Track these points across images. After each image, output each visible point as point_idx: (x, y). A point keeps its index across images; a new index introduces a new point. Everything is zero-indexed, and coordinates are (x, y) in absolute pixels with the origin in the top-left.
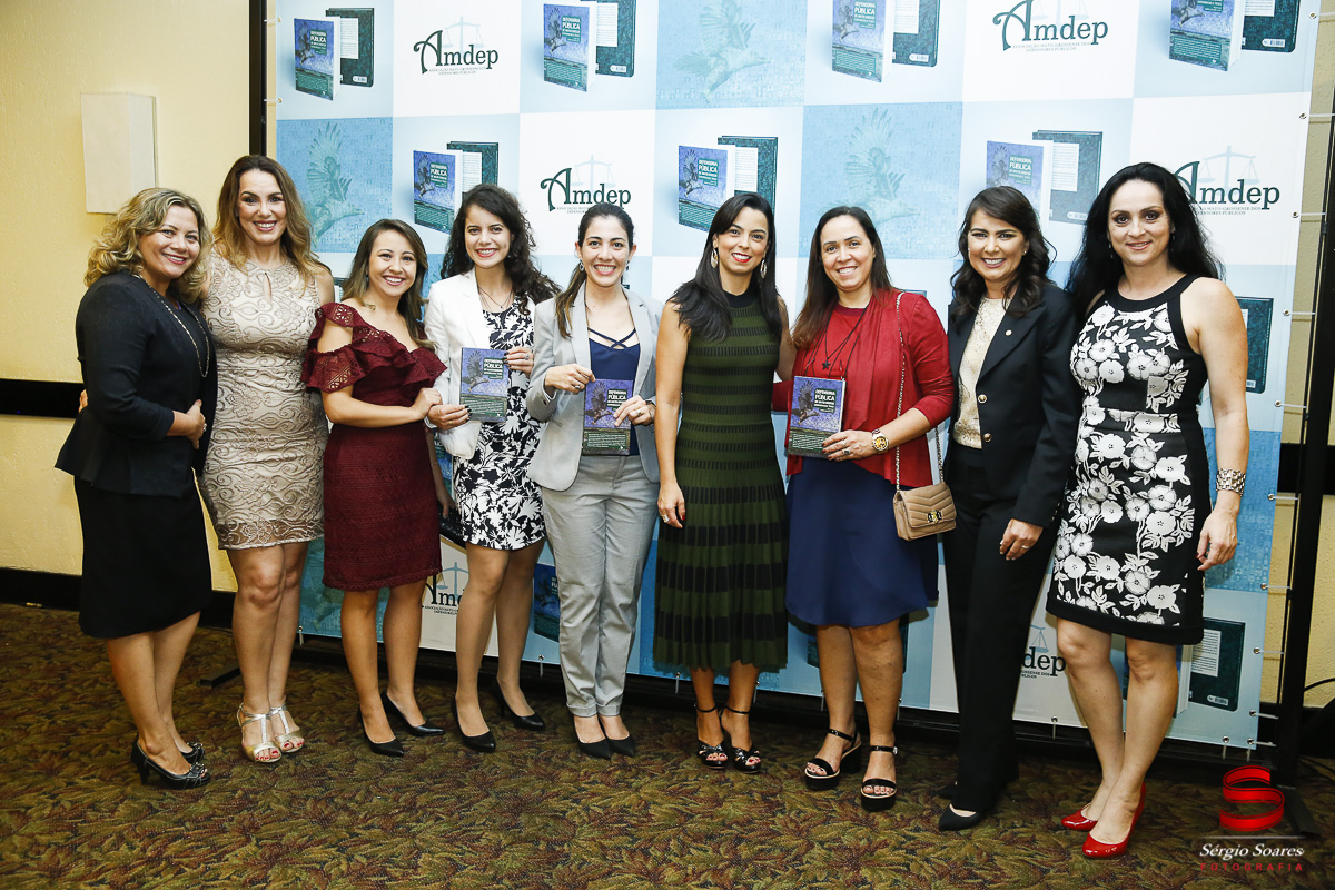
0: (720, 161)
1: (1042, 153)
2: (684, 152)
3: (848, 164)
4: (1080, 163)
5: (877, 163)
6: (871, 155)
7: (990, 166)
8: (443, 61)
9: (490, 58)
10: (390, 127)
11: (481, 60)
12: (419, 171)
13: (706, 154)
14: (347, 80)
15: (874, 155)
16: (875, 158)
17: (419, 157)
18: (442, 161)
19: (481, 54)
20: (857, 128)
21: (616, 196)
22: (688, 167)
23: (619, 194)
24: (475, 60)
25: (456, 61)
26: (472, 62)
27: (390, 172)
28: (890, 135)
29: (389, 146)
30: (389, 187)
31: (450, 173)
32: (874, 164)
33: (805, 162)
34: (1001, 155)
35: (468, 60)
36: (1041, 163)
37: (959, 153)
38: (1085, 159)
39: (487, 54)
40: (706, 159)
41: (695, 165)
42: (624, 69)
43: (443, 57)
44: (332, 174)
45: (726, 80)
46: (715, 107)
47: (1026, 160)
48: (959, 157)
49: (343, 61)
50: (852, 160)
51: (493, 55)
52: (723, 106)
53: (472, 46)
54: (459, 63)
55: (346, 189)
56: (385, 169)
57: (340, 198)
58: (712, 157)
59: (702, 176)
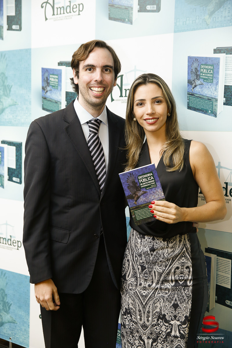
0: (214, 64)
2: (192, 60)
8: (55, 13)
9: (80, 8)
10: (30, 54)
11: (75, 10)
12: (44, 80)
13: (205, 61)
14: (10, 28)
17: (45, 71)
18: (55, 73)
19: (75, 7)
22: (194, 71)
24: (71, 11)
25: (62, 12)
26: (70, 12)
27: (30, 80)
29: (29, 65)
30: (30, 88)
31: (60, 80)
35: (68, 11)
39: (78, 6)
40: (206, 64)
41: (199, 69)
42: (155, 7)
43: (55, 10)
44: (4, 82)
45: (220, 7)
46: (212, 28)
49: (8, 17)
51: (81, 6)
52: (218, 27)
53: (70, 2)
54: (64, 13)
55: (10, 91)
56: (28, 79)
57: (7, 96)
58: (210, 62)
59: (203, 76)
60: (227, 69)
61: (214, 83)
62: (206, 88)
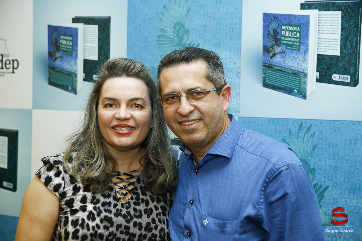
0: (73, 34)
1: (308, 22)
2: (52, 30)
3: (159, 36)
4: (342, 29)
5: (180, 35)
6: (175, 27)
7: (266, 34)
13: (64, 31)
15: (177, 28)
16: (178, 31)
20: (165, 7)
21: (10, 64)
22: (54, 41)
23: (12, 62)
28: (189, 10)
32: (178, 36)
33: (130, 35)
34: (274, 25)
36: (308, 30)
37: (241, 24)
38: (347, 25)
40: (65, 35)
41: (58, 40)
47: (295, 29)
48: (241, 28)
50: (161, 33)
58: (69, 33)
59: (63, 47)
60: (85, 41)
61: (74, 56)
62: (66, 61)
